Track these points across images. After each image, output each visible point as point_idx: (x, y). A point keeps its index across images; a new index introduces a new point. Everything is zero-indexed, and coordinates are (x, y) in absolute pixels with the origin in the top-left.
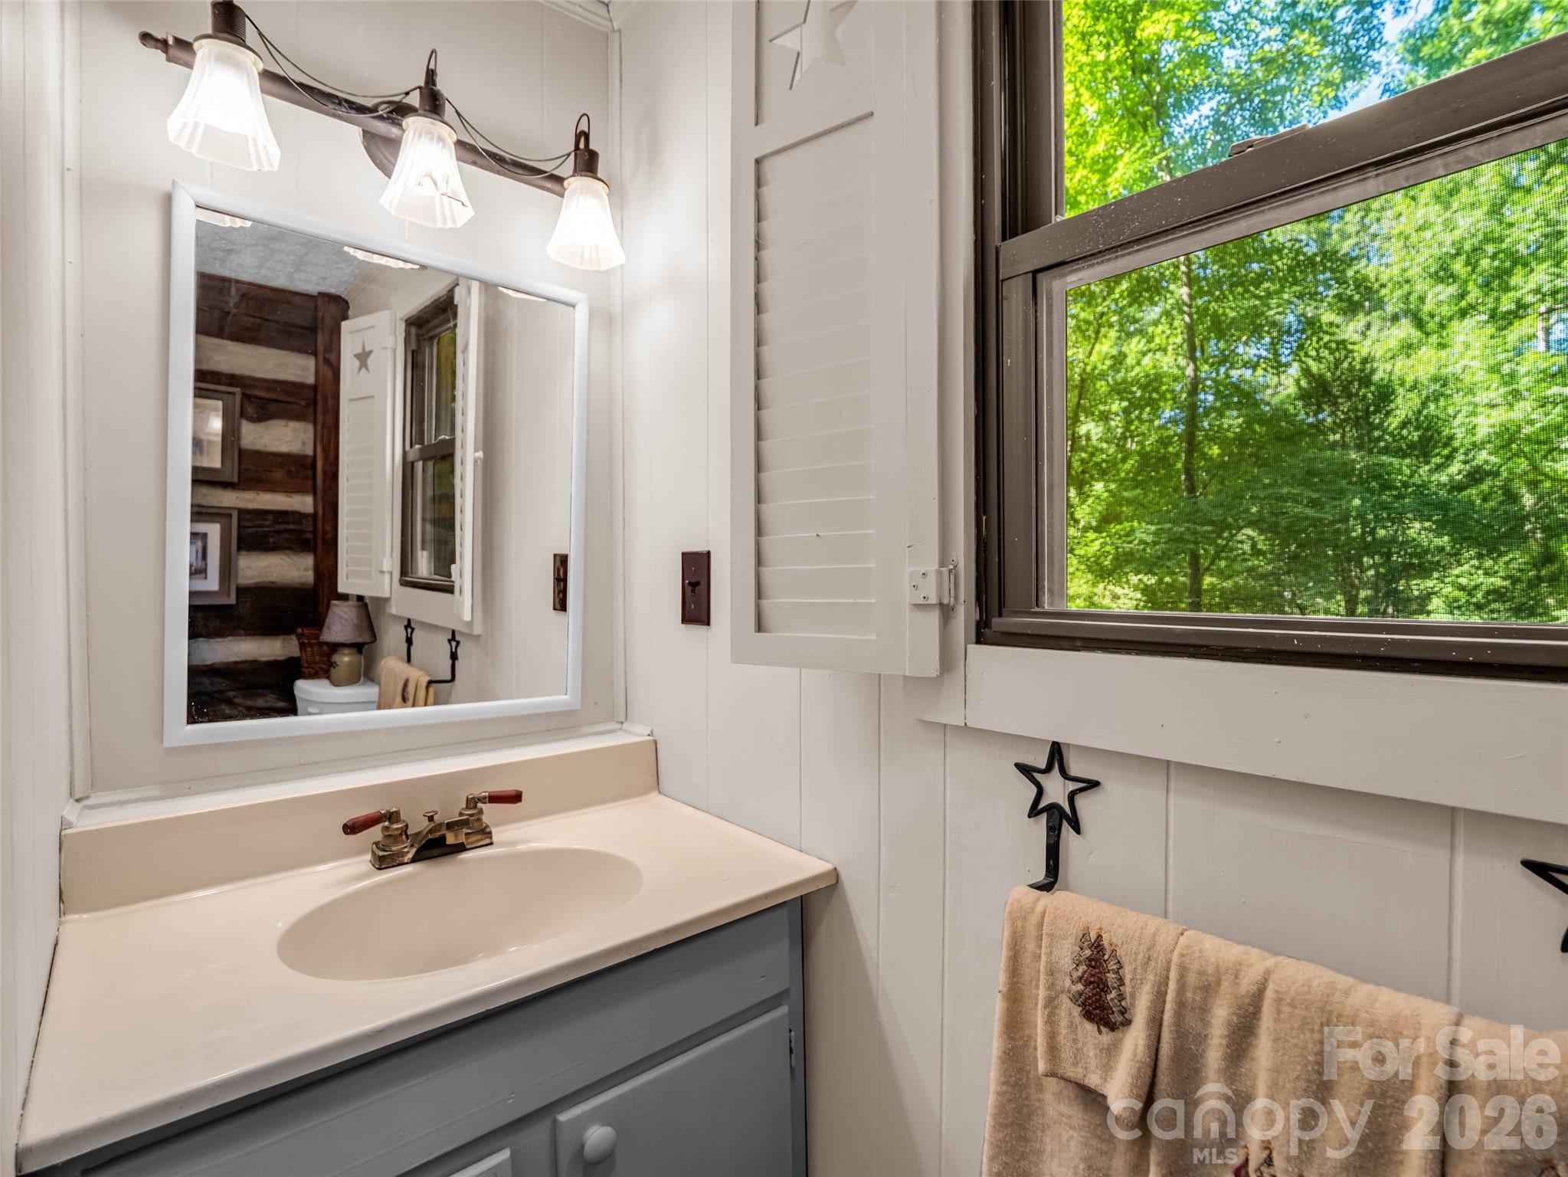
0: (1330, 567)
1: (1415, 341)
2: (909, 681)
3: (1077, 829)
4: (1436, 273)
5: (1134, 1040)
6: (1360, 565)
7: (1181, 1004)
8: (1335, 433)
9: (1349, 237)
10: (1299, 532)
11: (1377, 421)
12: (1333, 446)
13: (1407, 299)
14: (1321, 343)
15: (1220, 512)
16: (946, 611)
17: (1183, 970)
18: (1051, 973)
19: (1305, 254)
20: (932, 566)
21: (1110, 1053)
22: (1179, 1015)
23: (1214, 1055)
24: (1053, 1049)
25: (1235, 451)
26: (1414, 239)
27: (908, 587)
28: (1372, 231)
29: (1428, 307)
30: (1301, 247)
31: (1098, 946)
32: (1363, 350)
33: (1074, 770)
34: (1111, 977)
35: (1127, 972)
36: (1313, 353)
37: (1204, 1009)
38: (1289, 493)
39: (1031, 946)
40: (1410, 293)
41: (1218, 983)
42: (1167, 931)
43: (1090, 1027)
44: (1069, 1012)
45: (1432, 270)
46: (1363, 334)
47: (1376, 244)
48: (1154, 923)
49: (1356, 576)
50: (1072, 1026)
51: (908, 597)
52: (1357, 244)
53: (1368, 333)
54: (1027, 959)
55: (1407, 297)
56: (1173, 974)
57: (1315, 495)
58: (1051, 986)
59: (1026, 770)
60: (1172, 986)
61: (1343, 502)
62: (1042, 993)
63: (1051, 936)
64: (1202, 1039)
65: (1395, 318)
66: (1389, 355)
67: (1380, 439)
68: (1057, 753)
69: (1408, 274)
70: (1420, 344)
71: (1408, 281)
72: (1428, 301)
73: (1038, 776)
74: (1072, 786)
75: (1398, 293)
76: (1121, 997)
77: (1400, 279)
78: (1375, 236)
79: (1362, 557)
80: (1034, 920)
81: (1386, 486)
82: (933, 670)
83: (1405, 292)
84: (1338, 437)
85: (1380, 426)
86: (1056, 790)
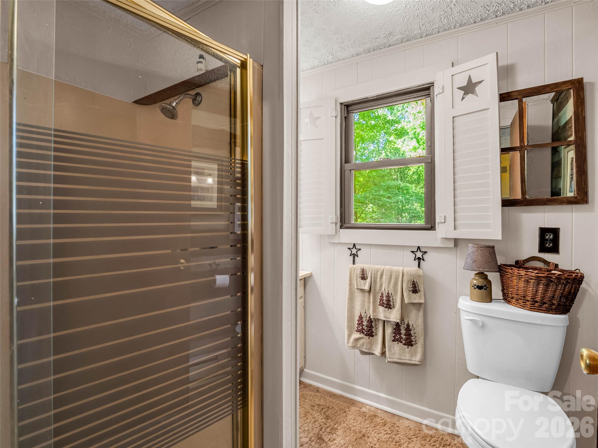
0: (394, 217)
1: (417, 147)
2: (328, 235)
3: (358, 257)
4: (423, 127)
5: (368, 280)
6: (401, 216)
7: (374, 274)
8: (395, 176)
9: (399, 111)
10: (385, 206)
11: (406, 172)
12: (394, 180)
13: (415, 134)
14: (391, 148)
15: (364, 199)
16: (336, 223)
17: (374, 269)
18: (356, 275)
19: (387, 119)
20: (334, 216)
21: (365, 283)
22: (374, 275)
23: (378, 280)
24: (357, 285)
25: (367, 179)
26: (417, 116)
27: (330, 220)
28: (406, 110)
29: (420, 137)
30: (386, 117)
31: (363, 269)
32: (402, 149)
33: (357, 248)
34: (365, 273)
35: (367, 272)
36: (389, 151)
37: (377, 274)
38: (382, 194)
39: (353, 272)
40: (415, 132)
41: (379, 270)
42: (372, 266)
43: (362, 281)
44: (359, 279)
45: (421, 126)
46: (403, 142)
47: (407, 114)
48: (370, 265)
49: (401, 220)
50: (360, 281)
51: (330, 221)
52: (402, 113)
53: (404, 142)
54: (352, 275)
55: (415, 133)
56: (373, 270)
57: (390, 195)
58: (356, 277)
59: (349, 249)
60: (373, 272)
61: (397, 197)
62: (355, 278)
63: (356, 270)
64: (377, 278)
65: (412, 138)
66: (410, 150)
67: (407, 178)
68: (354, 245)
69: (415, 126)
70: (418, 148)
71: (415, 128)
72: (420, 135)
73: (351, 249)
74: (357, 250)
75: (413, 132)
76: (366, 275)
77: (413, 127)
78: (407, 111)
79: (402, 213)
80: (353, 268)
81: (408, 193)
82: (334, 233)
83: (414, 132)
84: (396, 177)
85: (407, 174)
86: (354, 251)
